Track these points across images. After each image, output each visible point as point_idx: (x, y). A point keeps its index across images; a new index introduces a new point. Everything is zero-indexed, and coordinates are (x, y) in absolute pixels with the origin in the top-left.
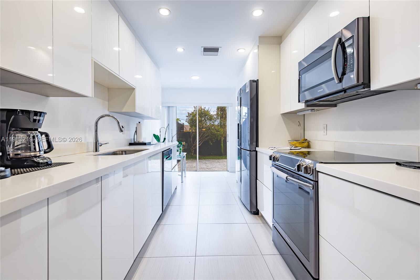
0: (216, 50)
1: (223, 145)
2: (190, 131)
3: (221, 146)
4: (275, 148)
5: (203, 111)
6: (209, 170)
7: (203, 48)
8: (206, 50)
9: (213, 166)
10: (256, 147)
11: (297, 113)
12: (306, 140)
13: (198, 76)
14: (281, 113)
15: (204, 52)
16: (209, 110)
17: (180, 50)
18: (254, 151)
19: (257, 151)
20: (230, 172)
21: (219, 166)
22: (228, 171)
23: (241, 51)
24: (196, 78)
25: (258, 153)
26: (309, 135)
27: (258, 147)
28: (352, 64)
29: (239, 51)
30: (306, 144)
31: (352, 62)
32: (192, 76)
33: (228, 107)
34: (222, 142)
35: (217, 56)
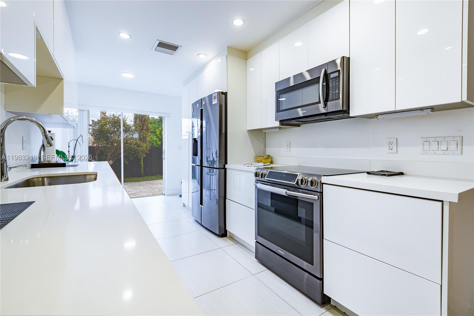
0: (174, 48)
1: (143, 164)
2: (95, 145)
3: (140, 165)
4: (252, 164)
5: (116, 120)
6: (134, 196)
7: (159, 41)
8: (162, 45)
9: (138, 191)
10: (225, 164)
11: (262, 131)
12: (269, 156)
13: (132, 74)
14: (248, 130)
15: (157, 47)
16: (125, 119)
17: (124, 36)
18: (223, 168)
19: (226, 168)
20: (167, 195)
21: (146, 190)
22: (165, 195)
23: (202, 56)
24: (128, 75)
25: (227, 171)
26: (269, 151)
27: (227, 164)
28: (337, 93)
29: (200, 56)
30: (270, 160)
31: (337, 92)
32: (123, 73)
33: (164, 117)
34: (141, 159)
35: (172, 55)
